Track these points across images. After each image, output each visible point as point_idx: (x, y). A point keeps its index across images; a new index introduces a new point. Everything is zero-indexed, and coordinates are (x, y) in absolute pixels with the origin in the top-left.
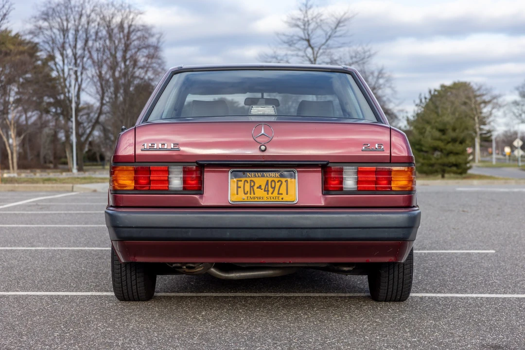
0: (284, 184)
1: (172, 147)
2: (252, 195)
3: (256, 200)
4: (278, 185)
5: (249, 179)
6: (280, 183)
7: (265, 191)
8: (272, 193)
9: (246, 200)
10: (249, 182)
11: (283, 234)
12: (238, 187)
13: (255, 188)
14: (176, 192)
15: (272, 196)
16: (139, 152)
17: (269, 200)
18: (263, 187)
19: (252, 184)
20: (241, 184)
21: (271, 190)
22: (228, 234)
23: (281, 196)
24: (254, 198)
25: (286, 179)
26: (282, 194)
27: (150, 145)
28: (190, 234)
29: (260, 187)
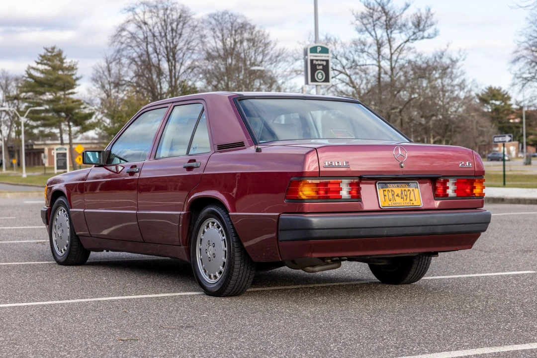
0: (412, 192)
1: (345, 165)
2: (394, 202)
3: (397, 205)
4: (408, 193)
5: (390, 189)
6: (409, 192)
7: (402, 198)
8: (406, 200)
9: (391, 205)
10: (391, 191)
11: (419, 230)
12: (385, 196)
13: (395, 195)
14: (346, 200)
15: (406, 202)
16: (322, 169)
17: (405, 205)
18: (400, 195)
19: (393, 193)
20: (386, 193)
21: (405, 197)
22: (385, 232)
23: (412, 202)
24: (395, 204)
25: (412, 189)
26: (412, 200)
27: (329, 163)
28: (362, 233)
29: (397, 195)
